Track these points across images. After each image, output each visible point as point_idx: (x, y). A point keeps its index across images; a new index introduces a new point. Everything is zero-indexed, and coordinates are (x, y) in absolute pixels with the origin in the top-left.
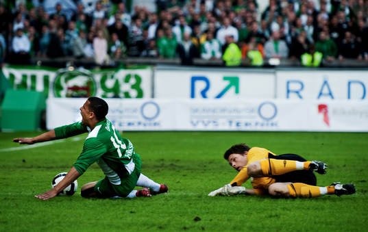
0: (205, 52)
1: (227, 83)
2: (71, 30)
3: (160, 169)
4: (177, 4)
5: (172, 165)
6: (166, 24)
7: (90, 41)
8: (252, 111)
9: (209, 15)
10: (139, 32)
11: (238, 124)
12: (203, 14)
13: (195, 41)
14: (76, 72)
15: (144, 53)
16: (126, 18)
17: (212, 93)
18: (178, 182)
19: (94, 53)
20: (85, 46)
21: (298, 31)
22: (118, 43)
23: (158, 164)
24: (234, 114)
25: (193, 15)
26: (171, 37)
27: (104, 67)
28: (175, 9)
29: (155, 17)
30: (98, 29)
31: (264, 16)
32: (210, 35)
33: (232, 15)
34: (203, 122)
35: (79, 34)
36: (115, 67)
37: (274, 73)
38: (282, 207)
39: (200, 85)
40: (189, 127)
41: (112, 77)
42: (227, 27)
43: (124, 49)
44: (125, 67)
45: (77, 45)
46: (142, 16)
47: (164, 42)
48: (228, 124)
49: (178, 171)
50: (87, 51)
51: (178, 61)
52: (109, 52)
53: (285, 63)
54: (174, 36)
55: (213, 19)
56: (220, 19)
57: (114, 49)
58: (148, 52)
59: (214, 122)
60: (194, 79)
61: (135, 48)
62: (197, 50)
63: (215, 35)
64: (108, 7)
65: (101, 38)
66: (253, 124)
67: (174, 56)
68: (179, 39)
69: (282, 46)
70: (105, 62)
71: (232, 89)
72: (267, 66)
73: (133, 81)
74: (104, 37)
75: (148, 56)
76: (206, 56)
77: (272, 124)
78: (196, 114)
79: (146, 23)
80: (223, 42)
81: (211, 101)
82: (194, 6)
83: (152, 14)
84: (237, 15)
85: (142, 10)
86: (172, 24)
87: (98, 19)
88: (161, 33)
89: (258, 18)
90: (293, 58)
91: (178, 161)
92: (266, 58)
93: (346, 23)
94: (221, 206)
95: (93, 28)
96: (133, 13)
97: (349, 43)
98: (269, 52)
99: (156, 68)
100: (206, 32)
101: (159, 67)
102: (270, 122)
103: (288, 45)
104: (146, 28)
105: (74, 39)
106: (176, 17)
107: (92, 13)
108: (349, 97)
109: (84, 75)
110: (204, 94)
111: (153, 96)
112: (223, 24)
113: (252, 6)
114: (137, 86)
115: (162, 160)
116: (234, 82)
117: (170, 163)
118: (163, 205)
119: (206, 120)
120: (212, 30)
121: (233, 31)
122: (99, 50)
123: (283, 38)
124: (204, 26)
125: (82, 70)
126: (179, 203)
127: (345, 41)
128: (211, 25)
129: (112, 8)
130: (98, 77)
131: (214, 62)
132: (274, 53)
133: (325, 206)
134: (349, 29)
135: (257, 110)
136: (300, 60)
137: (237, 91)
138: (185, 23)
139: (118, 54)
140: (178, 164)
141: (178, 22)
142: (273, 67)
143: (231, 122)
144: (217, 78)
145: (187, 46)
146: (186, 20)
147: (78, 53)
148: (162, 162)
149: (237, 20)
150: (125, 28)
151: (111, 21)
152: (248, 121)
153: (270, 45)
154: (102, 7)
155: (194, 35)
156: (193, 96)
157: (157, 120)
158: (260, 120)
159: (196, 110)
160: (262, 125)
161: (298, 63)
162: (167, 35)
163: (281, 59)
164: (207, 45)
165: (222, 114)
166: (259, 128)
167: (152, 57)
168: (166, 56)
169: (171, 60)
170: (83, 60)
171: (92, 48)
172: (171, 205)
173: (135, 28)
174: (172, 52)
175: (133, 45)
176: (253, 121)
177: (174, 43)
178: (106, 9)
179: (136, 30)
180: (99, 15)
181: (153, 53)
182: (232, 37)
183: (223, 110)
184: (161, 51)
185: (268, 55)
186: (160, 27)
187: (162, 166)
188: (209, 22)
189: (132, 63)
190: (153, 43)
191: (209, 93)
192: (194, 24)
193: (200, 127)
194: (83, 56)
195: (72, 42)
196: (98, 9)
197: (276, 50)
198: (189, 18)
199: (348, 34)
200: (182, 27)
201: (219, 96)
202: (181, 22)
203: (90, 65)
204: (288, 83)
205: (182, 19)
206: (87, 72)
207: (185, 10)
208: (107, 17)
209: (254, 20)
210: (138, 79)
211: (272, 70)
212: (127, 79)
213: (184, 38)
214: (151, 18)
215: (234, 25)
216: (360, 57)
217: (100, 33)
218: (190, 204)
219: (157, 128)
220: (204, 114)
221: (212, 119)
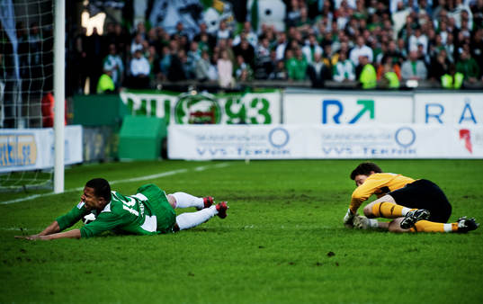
0: (338, 74)
1: (361, 107)
2: (194, 50)
3: (291, 200)
4: (307, 22)
5: (303, 196)
6: (295, 44)
7: (214, 63)
8: (389, 137)
9: (342, 34)
10: (267, 53)
11: (373, 152)
12: (335, 32)
13: (326, 62)
14: (199, 96)
15: (272, 75)
16: (252, 38)
17: (345, 118)
18: (310, 215)
19: (218, 76)
20: (208, 69)
22: (244, 66)
23: (288, 195)
24: (370, 141)
25: (324, 34)
26: (300, 58)
27: (229, 91)
28: (305, 28)
29: (283, 37)
30: (222, 50)
31: (400, 35)
32: (343, 55)
33: (367, 33)
34: (336, 149)
35: (202, 55)
36: (241, 90)
37: (412, 96)
38: (422, 241)
39: (333, 110)
40: (321, 155)
41: (238, 102)
42: (360, 47)
43: (251, 72)
44: (252, 90)
45: (200, 68)
46: (270, 35)
47: (293, 63)
48: (362, 151)
49: (310, 203)
50: (211, 73)
51: (309, 83)
52: (234, 75)
53: (424, 85)
54: (304, 57)
55: (346, 38)
56: (353, 38)
57: (239, 72)
58: (276, 73)
59: (348, 149)
60: (326, 103)
61: (262, 70)
62: (329, 72)
63: (348, 56)
64: (232, 25)
65: (225, 59)
66: (390, 151)
67: (305, 79)
68: (309, 60)
69: (420, 66)
70: (230, 84)
71: (367, 114)
72: (404, 88)
73: (260, 106)
74: (229, 58)
75: (276, 79)
76: (339, 78)
77: (411, 152)
78: (329, 141)
79: (274, 43)
80: (356, 62)
81: (344, 127)
82: (325, 24)
83: (281, 33)
84: (371, 34)
85: (270, 29)
86: (302, 44)
87: (222, 39)
88: (290, 53)
89: (395, 37)
90: (432, 80)
91: (310, 191)
92: (402, 80)
94: (356, 240)
95: (217, 49)
96: (260, 31)
98: (406, 73)
99: (284, 91)
100: (339, 52)
101: (288, 90)
102: (408, 149)
103: (427, 65)
104: (274, 49)
105: (197, 61)
106: (306, 36)
107: (216, 32)
109: (208, 99)
110: (336, 119)
111: (282, 122)
112: (357, 43)
113: (388, 23)
114: (264, 112)
115: (293, 190)
116: (369, 106)
117: (301, 194)
119: (339, 148)
120: (345, 49)
121: (367, 51)
122: (223, 72)
123: (421, 58)
124: (336, 46)
125: (205, 94)
126: (311, 237)
128: (344, 44)
129: (237, 27)
130: (222, 102)
131: (347, 84)
132: (412, 75)
133: (468, 239)
135: (393, 136)
136: (440, 81)
137: (372, 116)
138: (316, 43)
139: (244, 77)
140: (309, 195)
141: (308, 42)
142: (411, 89)
143: (365, 149)
144: (350, 102)
145: (318, 68)
146: (317, 39)
147: (200, 76)
148: (292, 194)
149: (372, 39)
150: (251, 48)
151: (237, 41)
152: (385, 148)
153: (407, 66)
154: (227, 27)
155: (325, 55)
156: (325, 121)
157: (286, 148)
158: (397, 147)
159: (328, 137)
160: (400, 152)
161: (438, 85)
162: (296, 56)
163: (419, 80)
164: (339, 67)
165: (357, 141)
166: (396, 156)
167: (281, 79)
168: (295, 79)
169: (300, 83)
170: (207, 84)
171: (217, 70)
172: (303, 240)
173: (262, 49)
174: (301, 74)
175: (259, 67)
176: (389, 148)
177: (304, 64)
178: (230, 28)
179: (263, 51)
180: (224, 35)
181: (282, 75)
182: (367, 57)
183: (358, 136)
184: (290, 73)
185: (405, 77)
186: (288, 48)
187: (293, 196)
188: (341, 41)
189: (258, 86)
190: (281, 65)
191: (342, 118)
192: (325, 43)
193: (333, 155)
194: (206, 79)
195: (194, 64)
196: (222, 28)
197: (413, 72)
198: (320, 37)
200: (312, 47)
201: (353, 121)
202: (311, 41)
203: (215, 88)
204: (427, 107)
205: (313, 39)
206: (211, 96)
207: (315, 28)
208: (232, 36)
209: (390, 39)
210: (266, 104)
211: (410, 93)
212: (254, 104)
213: (314, 59)
214: (279, 38)
215: (369, 44)
217: (225, 54)
218: (323, 238)
219: (286, 156)
220: (337, 141)
221: (345, 147)
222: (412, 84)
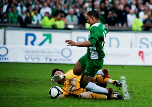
0: (34, 21)
1: (45, 37)
3: (8, 83)
5: (14, 81)
6: (12, 5)
8: (58, 52)
11: (50, 60)
17: (37, 42)
18: (17, 90)
21: (84, 11)
23: (6, 80)
24: (49, 54)
26: (15, 12)
29: (7, 1)
31: (65, 2)
32: (36, 11)
34: (32, 58)
37: (71, 33)
38: (73, 104)
39: (30, 38)
40: (24, 61)
42: (45, 7)
47: (11, 14)
48: (45, 59)
49: (18, 84)
51: (19, 25)
53: (77, 27)
55: (38, 3)
56: (42, 3)
58: (2, 20)
59: (38, 58)
60: (27, 35)
63: (39, 12)
66: (59, 60)
67: (17, 23)
68: (20, 13)
69: (75, 18)
71: (48, 41)
72: (66, 29)
75: (2, 22)
76: (34, 23)
77: (69, 60)
78: (28, 54)
79: (2, 4)
81: (36, 47)
88: (10, 10)
89: (63, 3)
90: (81, 25)
91: (18, 79)
92: (66, 25)
93: (109, 6)
94: (40, 104)
97: (111, 18)
98: (68, 21)
99: (6, 29)
101: (8, 28)
102: (68, 59)
103: (78, 18)
108: (110, 46)
110: (32, 43)
111: (5, 43)
112: (43, 5)
115: (9, 78)
116: (49, 37)
117: (13, 80)
118: (9, 103)
119: (33, 57)
120: (38, 9)
123: (75, 14)
124: (33, 7)
126: (17, 101)
127: (108, 16)
128: (37, 6)
131: (38, 26)
132: (71, 23)
133: (96, 104)
134: (111, 10)
135: (61, 52)
136: (84, 26)
137: (50, 42)
140: (17, 81)
141: (19, 4)
142: (70, 29)
143: (46, 59)
144: (40, 35)
145: (24, 17)
148: (9, 79)
152: (56, 58)
153: (68, 17)
155: (28, 11)
156: (26, 44)
157: (6, 57)
158: (62, 58)
159: (28, 52)
160: (64, 60)
161: (83, 27)
162: (13, 11)
163: (74, 25)
164: (35, 17)
165: (42, 54)
166: (62, 62)
167: (5, 22)
168: (12, 22)
169: (15, 24)
172: (13, 103)
174: (15, 20)
176: (58, 58)
181: (6, 20)
183: (43, 52)
184: (10, 19)
185: (67, 23)
187: (9, 81)
188: (36, 4)
191: (35, 43)
193: (30, 61)
198: (25, 2)
199: (110, 13)
200: (22, 7)
201: (41, 44)
202: (21, 4)
204: (78, 38)
209: (60, 4)
211: (69, 31)
213: (22, 13)
214: (4, 1)
216: (116, 25)
218: (23, 102)
219: (6, 61)
220: (32, 54)
221: (36, 57)
222: (70, 26)
